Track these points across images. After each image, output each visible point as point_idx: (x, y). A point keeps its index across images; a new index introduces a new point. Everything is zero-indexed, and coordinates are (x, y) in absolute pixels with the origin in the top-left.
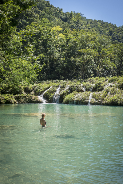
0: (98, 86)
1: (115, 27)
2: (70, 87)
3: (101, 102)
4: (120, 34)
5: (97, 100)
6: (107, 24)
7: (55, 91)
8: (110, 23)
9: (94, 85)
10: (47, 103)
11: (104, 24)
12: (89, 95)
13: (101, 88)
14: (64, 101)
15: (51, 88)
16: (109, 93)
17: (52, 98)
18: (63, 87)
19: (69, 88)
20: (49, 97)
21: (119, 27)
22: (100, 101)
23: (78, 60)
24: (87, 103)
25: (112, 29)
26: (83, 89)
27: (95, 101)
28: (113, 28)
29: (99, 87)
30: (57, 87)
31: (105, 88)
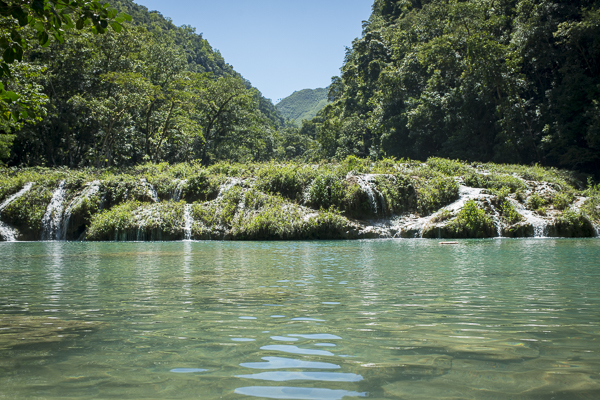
0: (200, 186)
1: (170, 26)
2: (102, 188)
3: (222, 231)
4: (184, 47)
5: (208, 225)
6: (146, 14)
7: (48, 201)
8: (156, 12)
9: (183, 183)
10: (17, 239)
11: (137, 10)
12: (182, 212)
13: (209, 191)
14: (91, 230)
15: (27, 188)
16: (241, 205)
17: (38, 222)
18: (78, 187)
19: (100, 190)
20: (26, 218)
21: (180, 29)
22: (217, 227)
23: (101, 106)
24: (180, 236)
25: (161, 30)
26: (150, 193)
27: (202, 228)
28: (164, 28)
29: (204, 187)
30: (53, 185)
31: (222, 190)
